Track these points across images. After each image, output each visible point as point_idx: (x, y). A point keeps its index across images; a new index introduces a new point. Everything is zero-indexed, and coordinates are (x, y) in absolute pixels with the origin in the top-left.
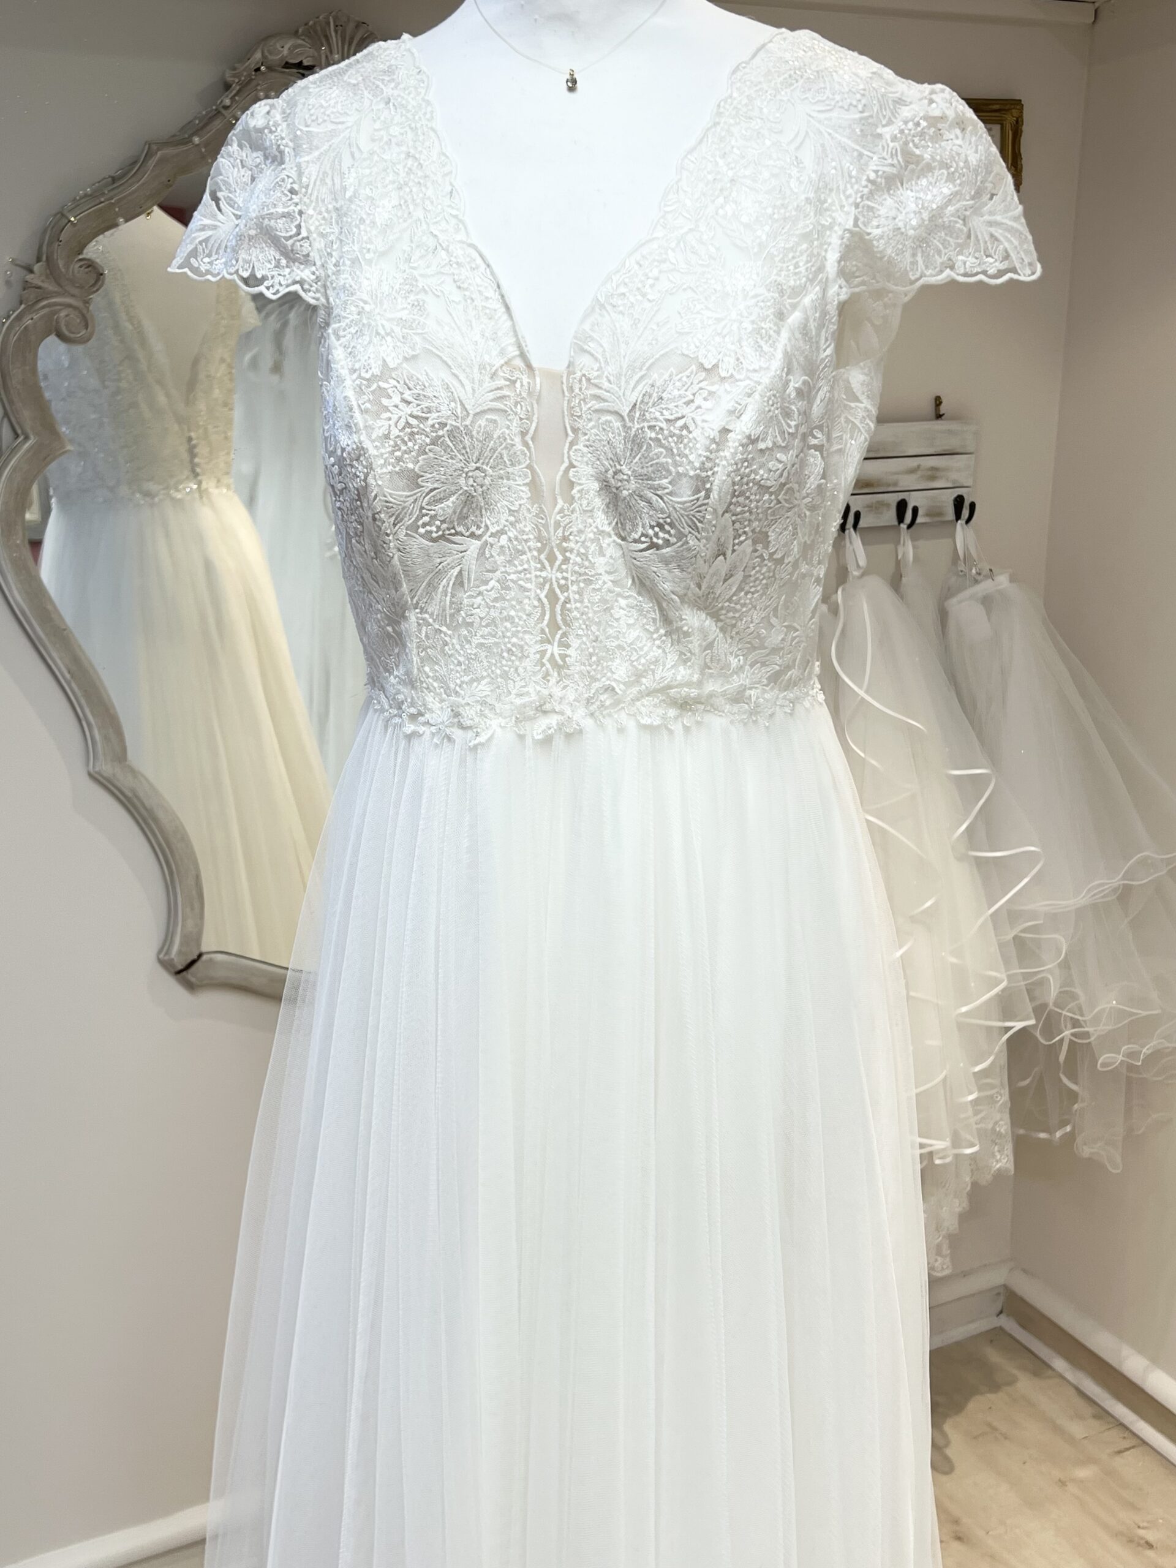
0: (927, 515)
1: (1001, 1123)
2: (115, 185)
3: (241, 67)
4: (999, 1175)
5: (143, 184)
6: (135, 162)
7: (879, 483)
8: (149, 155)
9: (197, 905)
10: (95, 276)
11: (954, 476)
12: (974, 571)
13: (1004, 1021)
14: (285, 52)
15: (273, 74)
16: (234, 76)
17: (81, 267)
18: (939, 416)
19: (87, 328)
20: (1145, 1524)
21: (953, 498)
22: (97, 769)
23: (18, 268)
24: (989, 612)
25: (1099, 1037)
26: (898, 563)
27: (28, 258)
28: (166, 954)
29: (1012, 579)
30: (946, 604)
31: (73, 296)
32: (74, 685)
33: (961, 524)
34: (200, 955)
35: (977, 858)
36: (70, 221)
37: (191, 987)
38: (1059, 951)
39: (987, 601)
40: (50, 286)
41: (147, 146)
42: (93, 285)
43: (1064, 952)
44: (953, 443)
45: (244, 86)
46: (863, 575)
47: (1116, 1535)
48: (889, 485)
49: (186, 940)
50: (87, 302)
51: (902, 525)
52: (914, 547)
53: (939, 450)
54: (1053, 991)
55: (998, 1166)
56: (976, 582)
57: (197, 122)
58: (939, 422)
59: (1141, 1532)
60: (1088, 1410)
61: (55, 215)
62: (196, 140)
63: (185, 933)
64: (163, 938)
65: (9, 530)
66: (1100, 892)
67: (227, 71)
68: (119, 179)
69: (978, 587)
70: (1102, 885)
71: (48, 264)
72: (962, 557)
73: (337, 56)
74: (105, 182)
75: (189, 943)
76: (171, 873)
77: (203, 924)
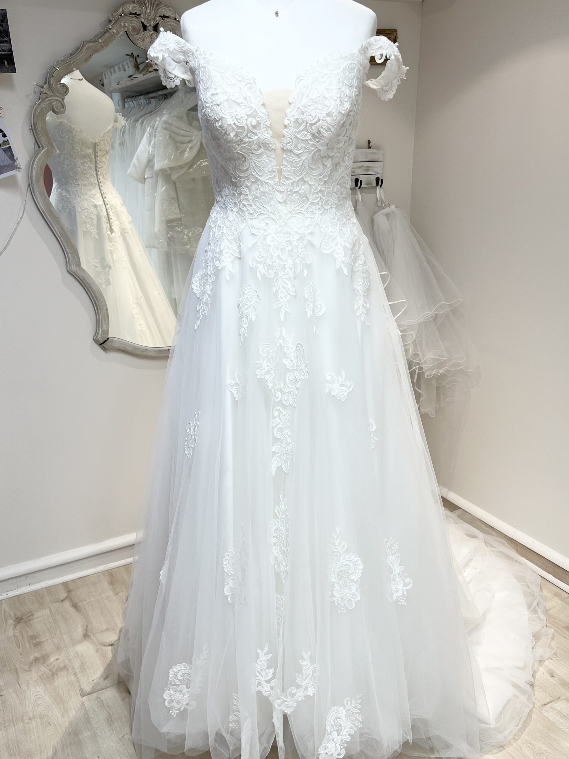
0: (366, 184)
2: (72, 57)
3: (115, 14)
5: (81, 56)
6: (78, 49)
8: (83, 46)
9: (106, 319)
10: (65, 89)
11: (375, 169)
12: (383, 205)
14: (130, 9)
15: (126, 17)
16: (112, 17)
17: (61, 86)
18: (370, 147)
19: (63, 109)
21: (375, 178)
22: (70, 269)
23: (38, 87)
24: (388, 219)
25: (426, 369)
26: (356, 200)
27: (42, 83)
28: (96, 337)
29: (396, 207)
30: (373, 217)
31: (58, 97)
32: (61, 238)
33: (379, 188)
34: (108, 339)
36: (56, 69)
37: (105, 349)
38: (412, 338)
39: (387, 215)
40: (49, 93)
41: (82, 43)
42: (65, 93)
43: (414, 337)
44: (375, 157)
45: (116, 21)
50: (63, 99)
51: (357, 188)
52: (361, 196)
53: (370, 160)
54: (411, 353)
56: (384, 208)
57: (100, 34)
58: (370, 149)
61: (51, 67)
62: (100, 40)
63: (103, 331)
64: (95, 331)
65: (38, 181)
66: (427, 317)
67: (110, 16)
68: (73, 54)
69: (384, 210)
70: (428, 314)
71: (49, 85)
72: (379, 200)
73: (149, 11)
74: (67, 56)
75: (104, 334)
76: (97, 308)
77: (109, 327)
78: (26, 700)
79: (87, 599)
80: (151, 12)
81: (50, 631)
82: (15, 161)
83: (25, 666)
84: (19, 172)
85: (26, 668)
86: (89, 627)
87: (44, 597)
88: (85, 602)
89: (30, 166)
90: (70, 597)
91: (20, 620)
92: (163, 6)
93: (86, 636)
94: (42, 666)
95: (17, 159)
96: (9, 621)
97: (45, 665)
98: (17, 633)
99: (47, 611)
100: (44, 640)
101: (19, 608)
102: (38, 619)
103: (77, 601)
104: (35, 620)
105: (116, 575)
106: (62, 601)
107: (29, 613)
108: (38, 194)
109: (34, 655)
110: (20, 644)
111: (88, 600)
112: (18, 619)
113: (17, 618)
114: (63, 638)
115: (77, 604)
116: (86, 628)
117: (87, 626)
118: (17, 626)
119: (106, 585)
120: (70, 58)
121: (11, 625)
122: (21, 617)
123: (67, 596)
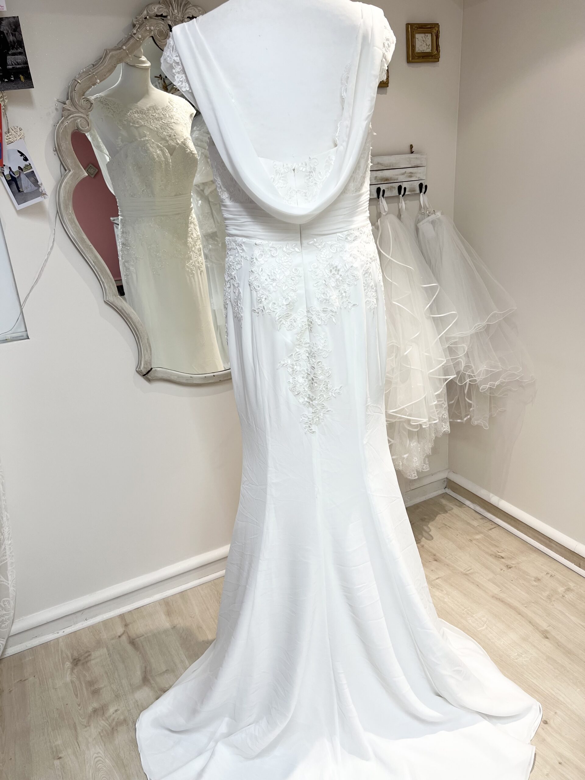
0: (409, 191)
1: (445, 414)
2: (94, 68)
3: (139, 17)
4: (445, 434)
5: (105, 67)
6: (101, 58)
7: (391, 179)
8: (106, 55)
11: (418, 175)
12: (427, 212)
13: (445, 376)
14: (156, 10)
15: (152, 20)
16: (137, 21)
17: (84, 101)
18: (412, 152)
20: (501, 551)
21: (418, 184)
22: (107, 300)
23: (60, 103)
24: (434, 227)
25: (480, 381)
26: (399, 210)
27: (63, 98)
28: (139, 368)
29: (442, 214)
30: (418, 225)
31: (82, 113)
32: (95, 267)
33: (422, 194)
34: (151, 369)
35: (433, 317)
36: (78, 82)
37: (149, 380)
38: (464, 350)
39: (433, 223)
40: (72, 109)
41: (105, 52)
43: (466, 350)
44: (418, 163)
45: (141, 25)
46: (387, 214)
47: (491, 555)
48: (395, 180)
49: (146, 363)
51: (400, 195)
52: (405, 204)
53: (413, 165)
54: (463, 365)
55: (444, 430)
56: (429, 216)
57: (124, 40)
58: (412, 154)
59: (499, 554)
60: (480, 517)
61: (73, 80)
62: (124, 47)
63: (145, 361)
64: (138, 362)
65: (66, 207)
66: (478, 328)
67: (134, 19)
68: (96, 65)
69: (430, 218)
70: (479, 325)
71: (71, 101)
72: (423, 207)
73: (176, 11)
74: (90, 66)
75: (147, 365)
76: (138, 338)
77: (151, 357)
78: (86, 763)
79: (144, 634)
80: (178, 13)
81: (107, 675)
82: (40, 187)
84: (45, 199)
85: (85, 721)
86: (148, 668)
87: (101, 633)
88: (143, 637)
89: (57, 191)
90: (127, 633)
91: (77, 661)
92: (191, 5)
93: (145, 680)
94: (101, 719)
95: (41, 184)
96: (66, 664)
97: (104, 718)
99: (105, 650)
100: (102, 686)
101: (76, 647)
102: (95, 661)
103: (134, 637)
104: (93, 662)
105: (173, 604)
106: (120, 637)
107: (86, 653)
108: (68, 222)
109: (93, 705)
110: (78, 691)
113: (75, 659)
114: (121, 683)
115: (134, 641)
116: (144, 670)
117: (146, 668)
118: (75, 669)
119: (163, 617)
120: (92, 69)
121: (69, 668)
122: (78, 659)
123: (124, 631)
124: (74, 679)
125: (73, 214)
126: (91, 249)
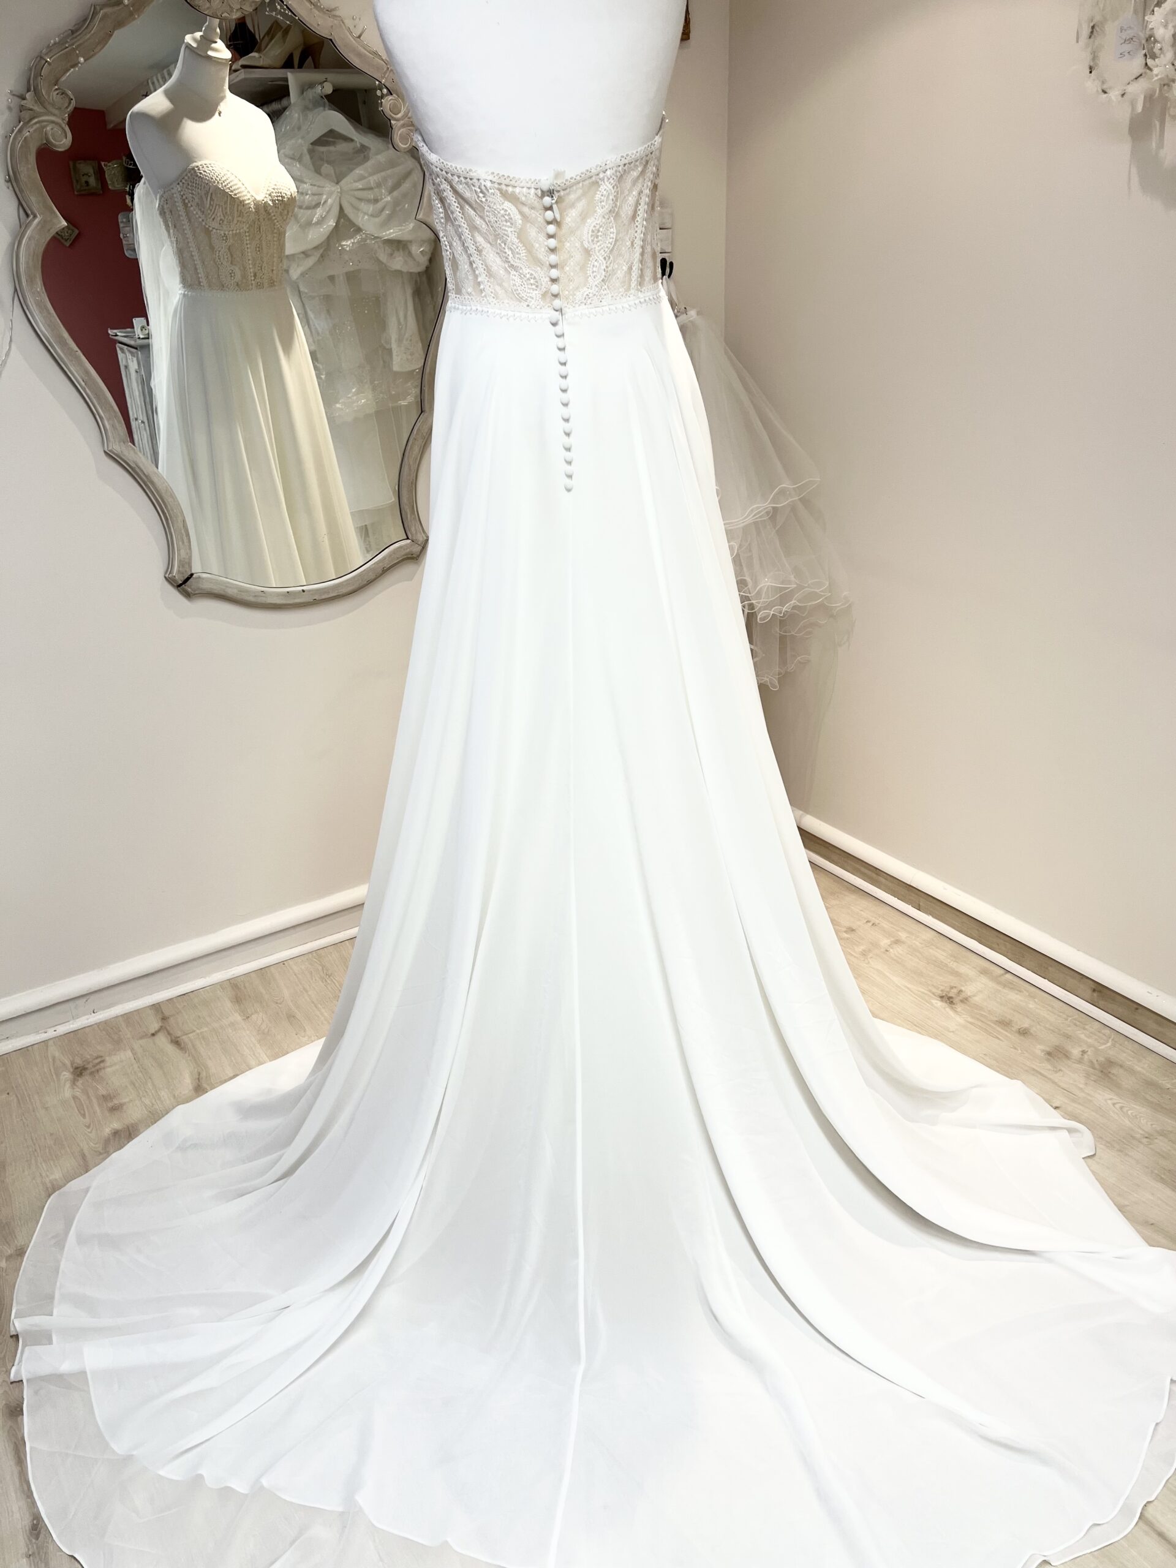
2: (75, 35)
5: (93, 34)
6: (85, 20)
8: (95, 14)
10: (67, 100)
17: (57, 94)
19: (66, 138)
22: (110, 448)
23: (16, 98)
25: (762, 606)
27: (20, 89)
28: (170, 573)
29: (698, 313)
31: (54, 115)
32: (87, 389)
36: (47, 61)
37: (188, 595)
40: (37, 108)
41: (92, 6)
42: (67, 108)
49: (182, 564)
50: (65, 120)
61: (37, 58)
62: (126, 2)
63: (180, 560)
64: (167, 562)
65: (32, 282)
66: (758, 513)
68: (77, 30)
70: (758, 508)
71: (35, 93)
74: (66, 34)
75: (183, 566)
76: (167, 519)
77: (191, 553)
79: (195, 1029)
81: (134, 1085)
83: (97, 1146)
86: (204, 1074)
87: (120, 1031)
88: (194, 1034)
89: (14, 254)
90: (165, 1028)
91: (81, 1070)
96: (62, 1074)
98: (78, 1093)
99: (129, 1053)
100: (127, 1100)
101: (78, 1051)
102: (114, 1068)
103: (179, 1033)
104: (108, 1070)
105: (245, 987)
106: (153, 1035)
107: (97, 1058)
108: (35, 308)
109: (111, 1126)
110: (86, 1110)
111: (198, 1031)
112: (79, 1070)
113: (77, 1068)
114: (159, 1095)
115: (178, 1039)
116: (197, 1077)
117: (199, 1074)
118: (78, 1080)
119: (228, 1005)
120: (70, 38)
121: (68, 1080)
122: (83, 1066)
123: (161, 1027)
124: (78, 1094)
125: (43, 293)
126: (77, 358)
